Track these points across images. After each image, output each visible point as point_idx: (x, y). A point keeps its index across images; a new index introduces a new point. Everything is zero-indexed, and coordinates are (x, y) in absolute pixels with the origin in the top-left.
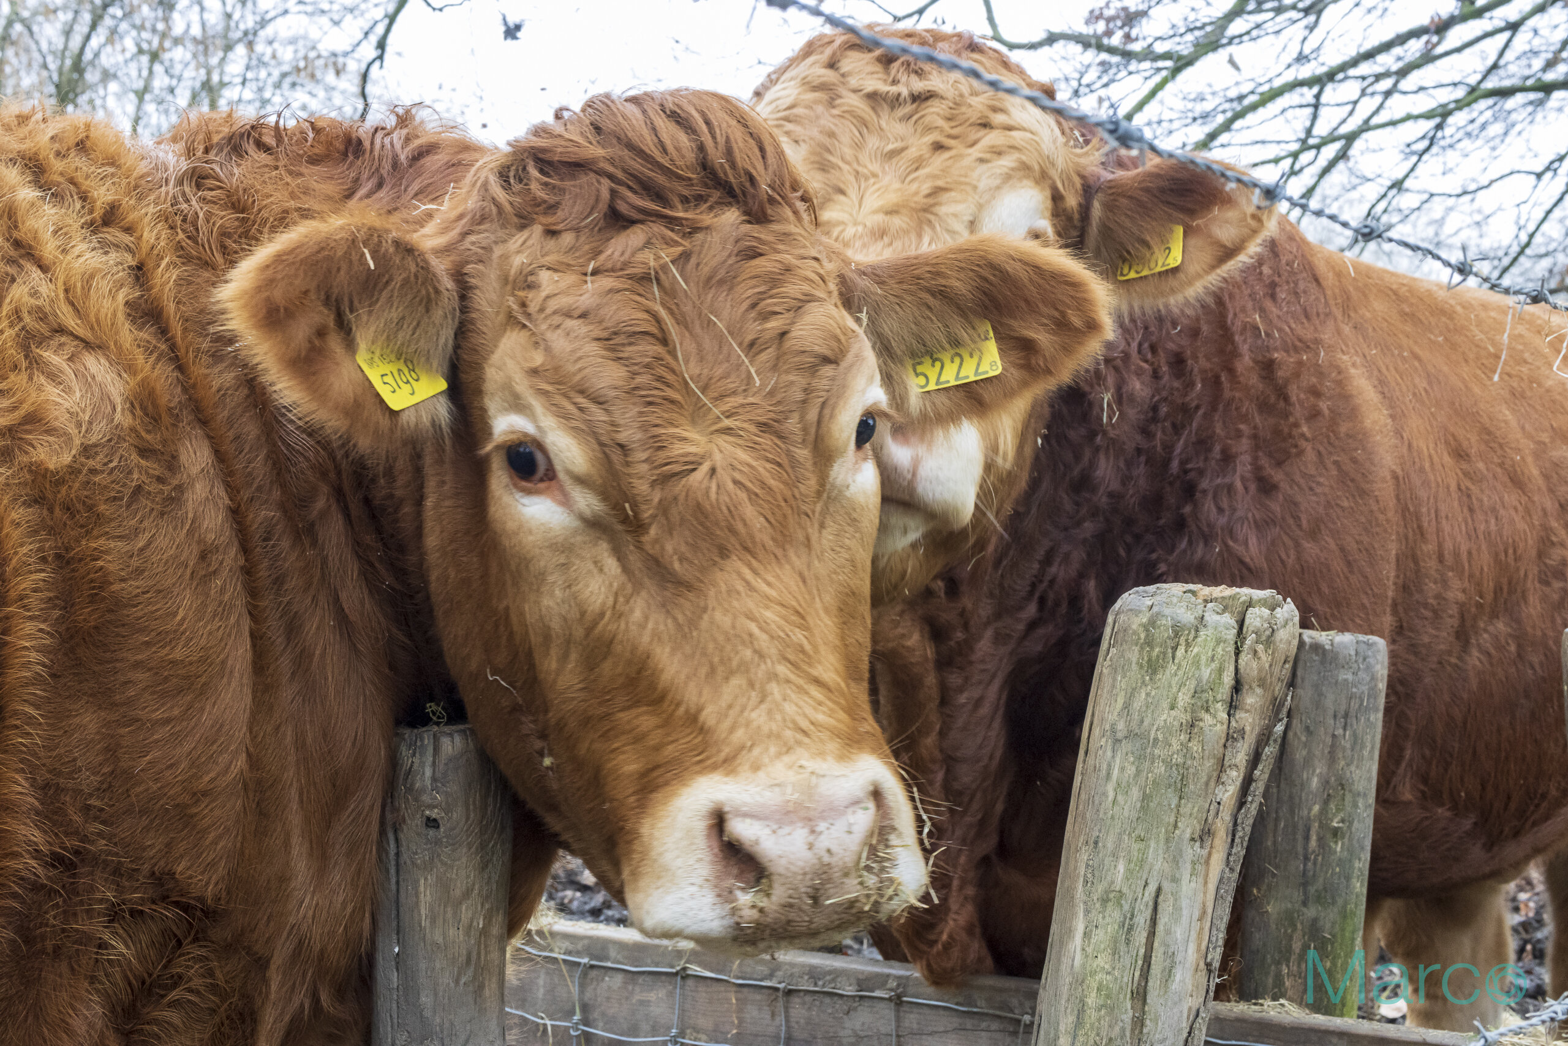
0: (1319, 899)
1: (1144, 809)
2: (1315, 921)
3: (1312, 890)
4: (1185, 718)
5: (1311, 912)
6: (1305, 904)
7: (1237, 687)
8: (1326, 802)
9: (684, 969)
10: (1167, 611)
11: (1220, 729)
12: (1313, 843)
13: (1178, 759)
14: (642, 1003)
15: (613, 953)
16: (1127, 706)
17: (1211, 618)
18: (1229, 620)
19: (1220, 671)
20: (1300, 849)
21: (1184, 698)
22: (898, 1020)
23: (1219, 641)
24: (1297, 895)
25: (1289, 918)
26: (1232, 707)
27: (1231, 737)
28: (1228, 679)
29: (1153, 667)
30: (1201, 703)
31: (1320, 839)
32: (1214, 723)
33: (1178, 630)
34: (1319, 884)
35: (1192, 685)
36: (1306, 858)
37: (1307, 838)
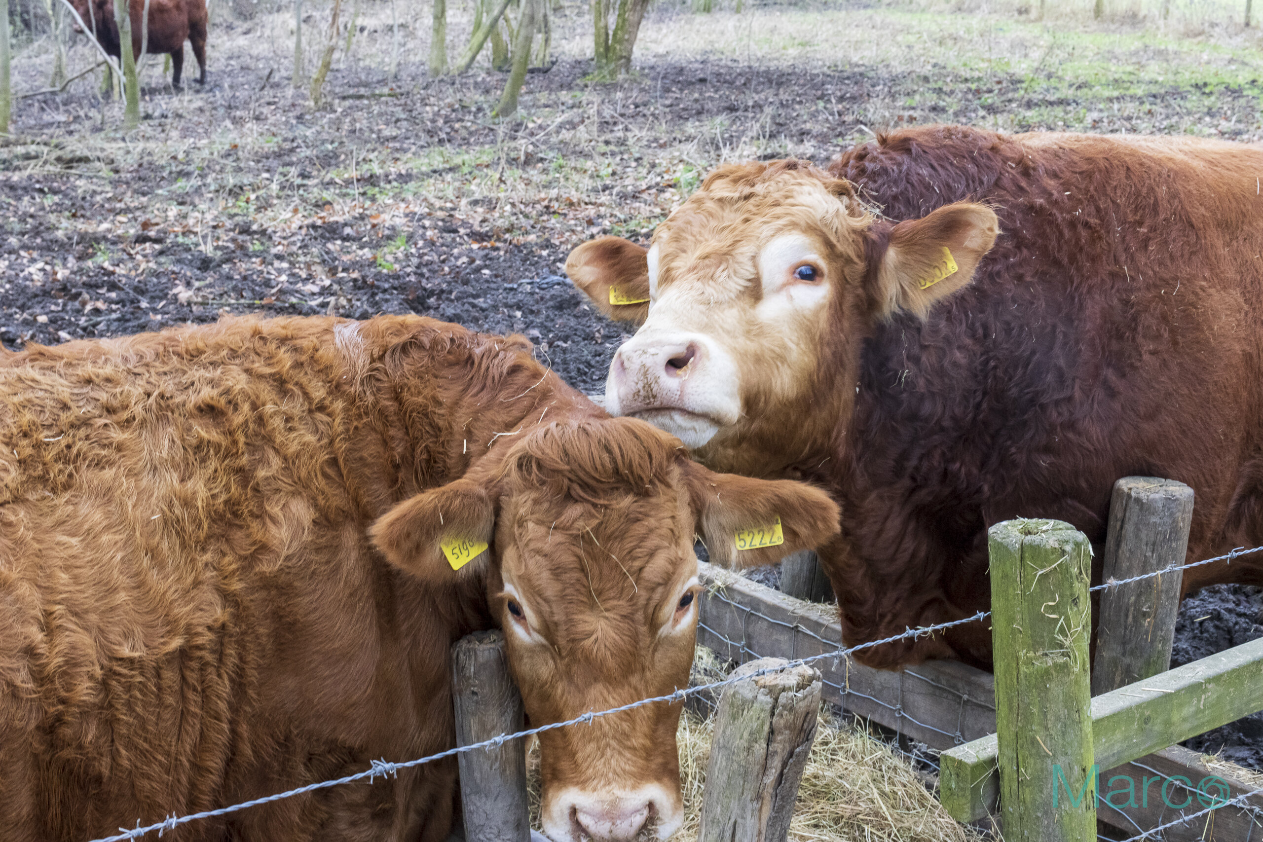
0: (1132, 653)
1: (729, 783)
2: (1129, 666)
3: (1128, 647)
4: (746, 745)
5: (1127, 660)
6: (1124, 655)
7: (772, 732)
8: (1139, 596)
9: (797, 627)
10: (741, 691)
11: (763, 752)
12: (1130, 619)
13: (743, 763)
14: (777, 640)
15: (763, 609)
16: (724, 732)
17: (761, 697)
18: (769, 699)
19: (763, 725)
20: (1122, 620)
21: (746, 735)
22: (903, 682)
23: (762, 710)
24: (1119, 649)
25: (1115, 662)
26: (769, 742)
27: (768, 756)
28: (766, 728)
29: (734, 717)
30: (753, 740)
31: (1134, 617)
32: (760, 748)
33: (744, 702)
34: (1133, 644)
35: (749, 729)
36: (1126, 628)
37: (1127, 616)
